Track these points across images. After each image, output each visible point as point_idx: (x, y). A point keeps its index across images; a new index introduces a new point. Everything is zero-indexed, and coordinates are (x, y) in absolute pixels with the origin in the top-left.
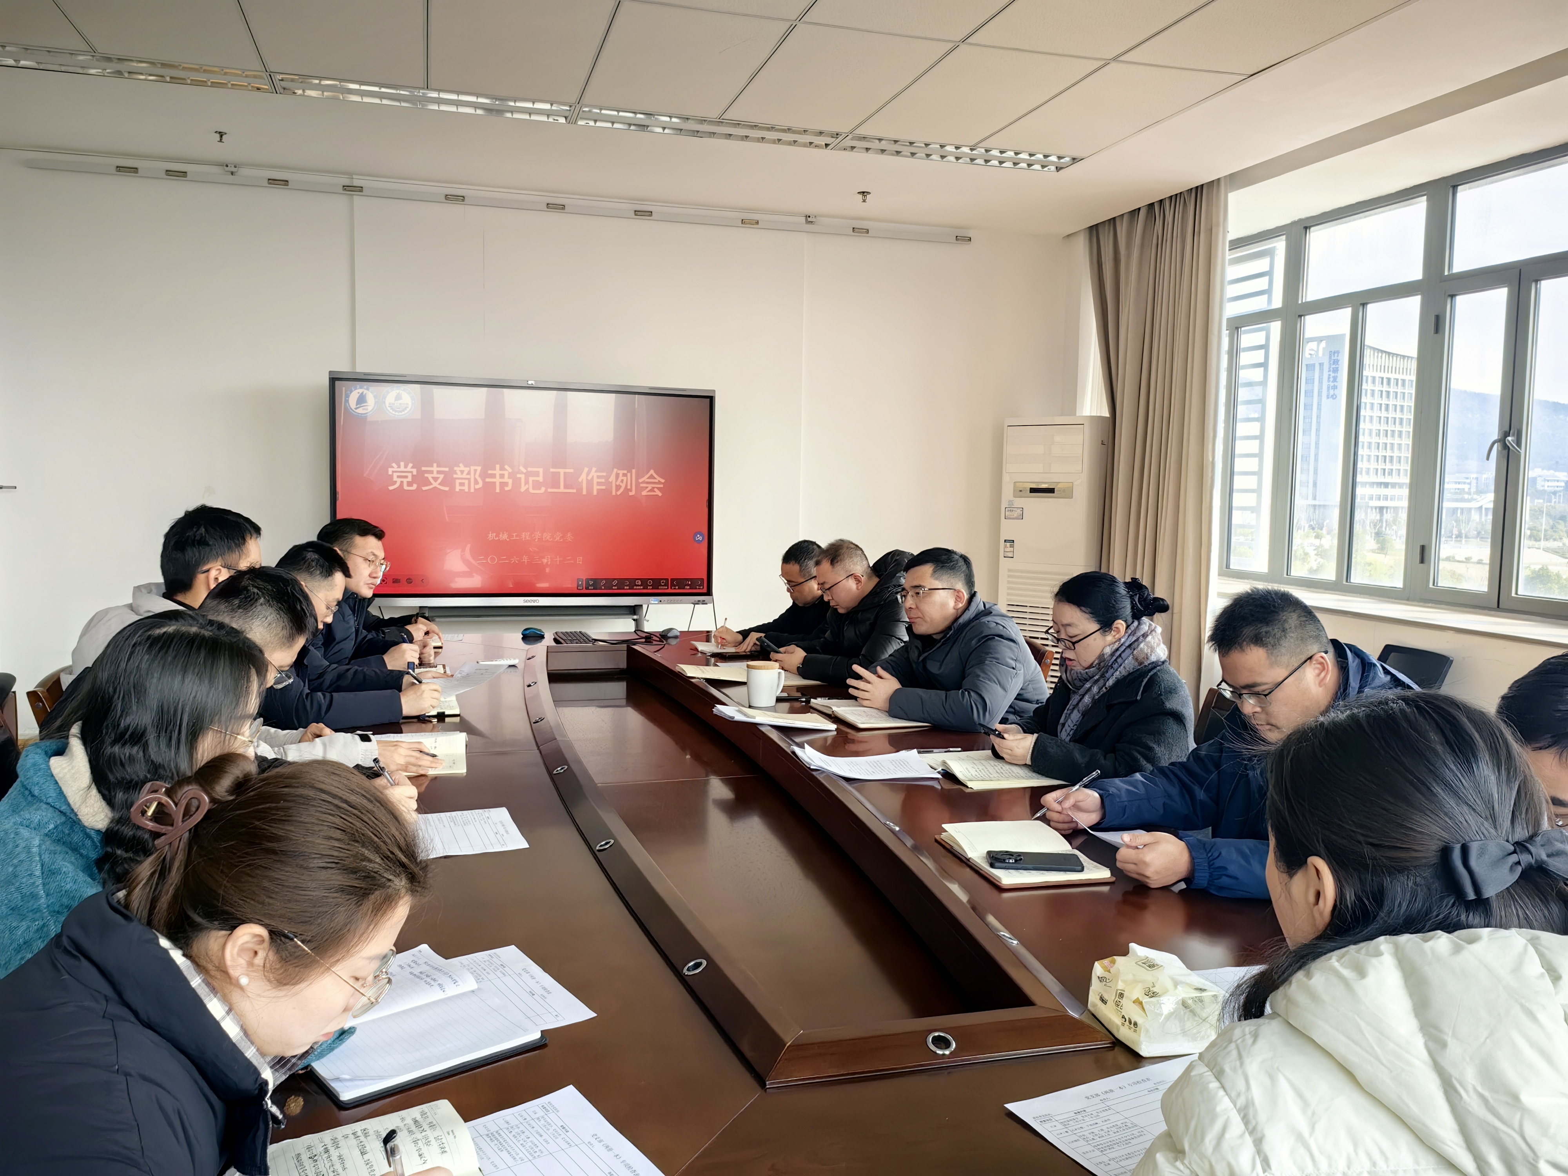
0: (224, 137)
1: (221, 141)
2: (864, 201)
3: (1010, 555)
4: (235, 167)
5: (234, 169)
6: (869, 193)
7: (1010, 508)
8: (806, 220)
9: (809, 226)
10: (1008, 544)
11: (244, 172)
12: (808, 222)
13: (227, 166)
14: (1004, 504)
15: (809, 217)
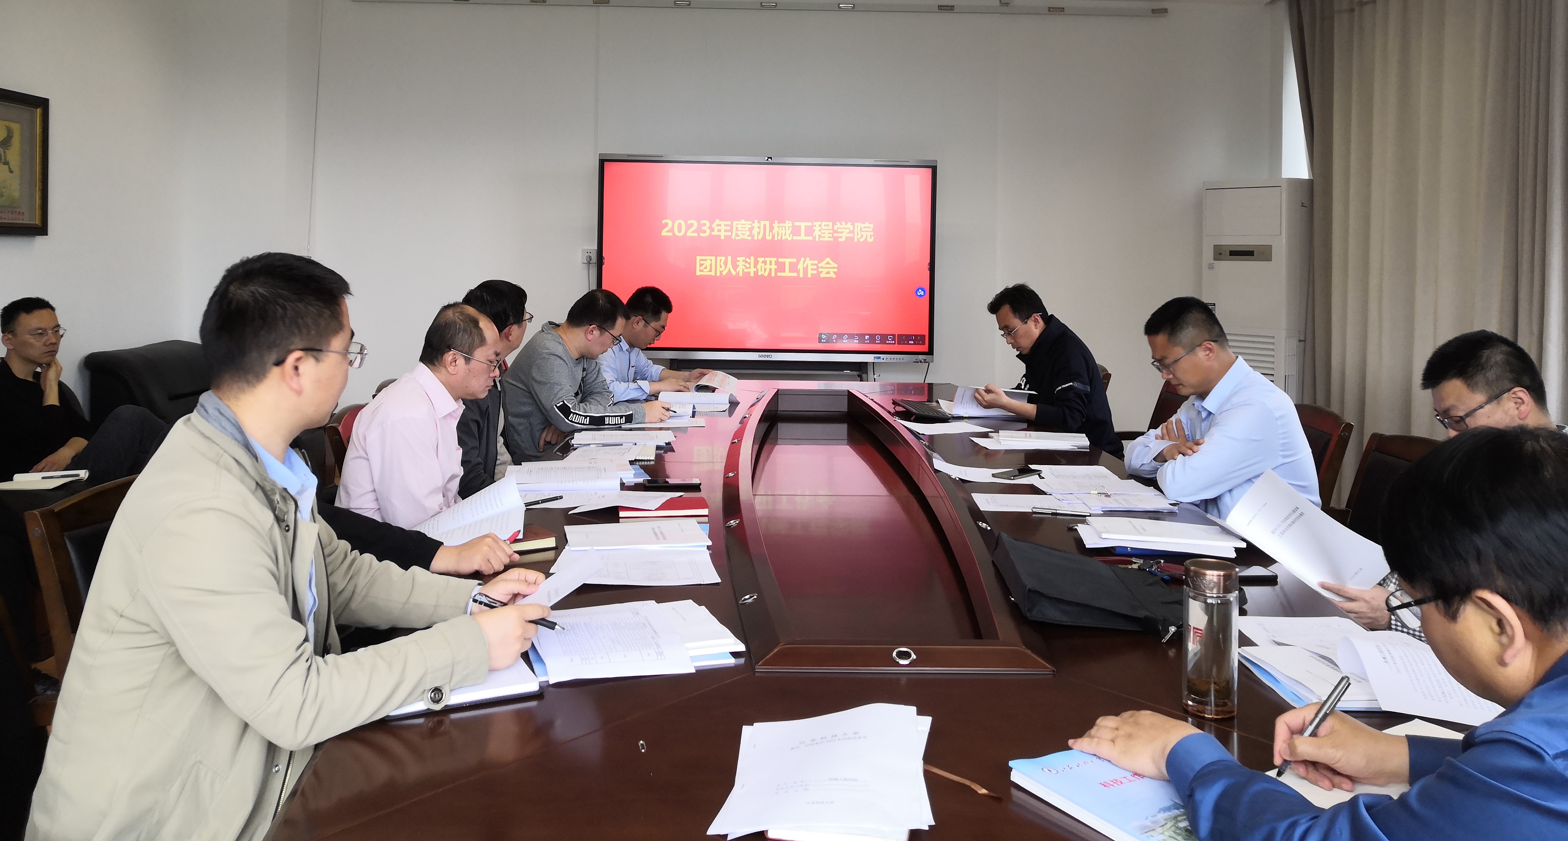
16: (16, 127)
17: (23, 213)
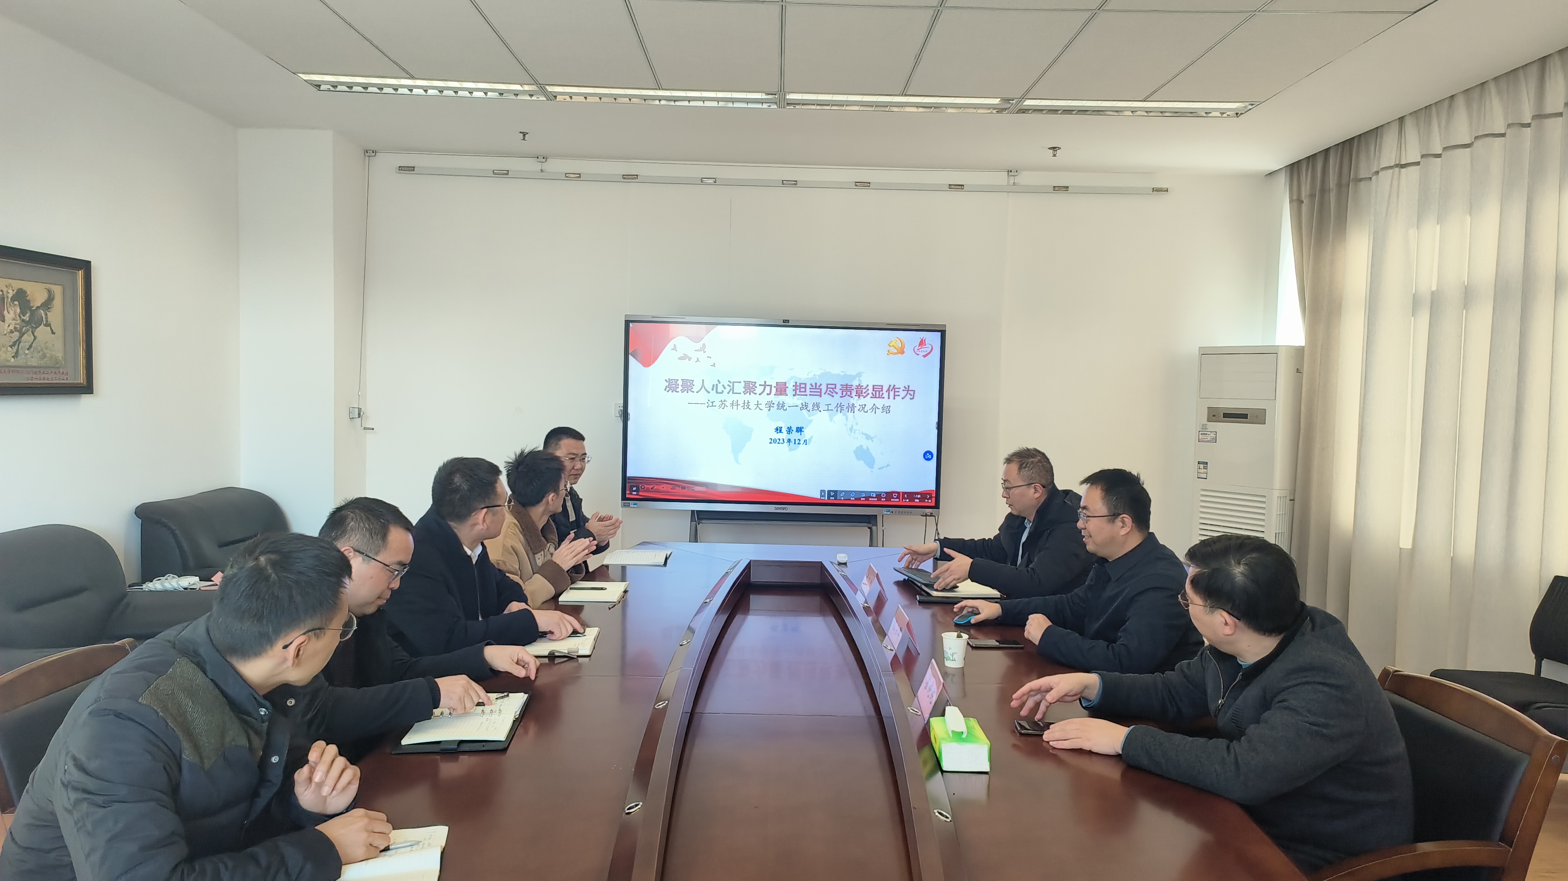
0: (526, 136)
1: (524, 139)
2: (1055, 155)
3: (1204, 476)
4: (544, 159)
6: (1059, 148)
7: (1204, 431)
8: (1009, 175)
10: (1202, 466)
11: (551, 162)
12: (1010, 177)
13: (538, 158)
14: (1198, 428)
15: (1011, 171)
16: (57, 290)
17: (67, 374)
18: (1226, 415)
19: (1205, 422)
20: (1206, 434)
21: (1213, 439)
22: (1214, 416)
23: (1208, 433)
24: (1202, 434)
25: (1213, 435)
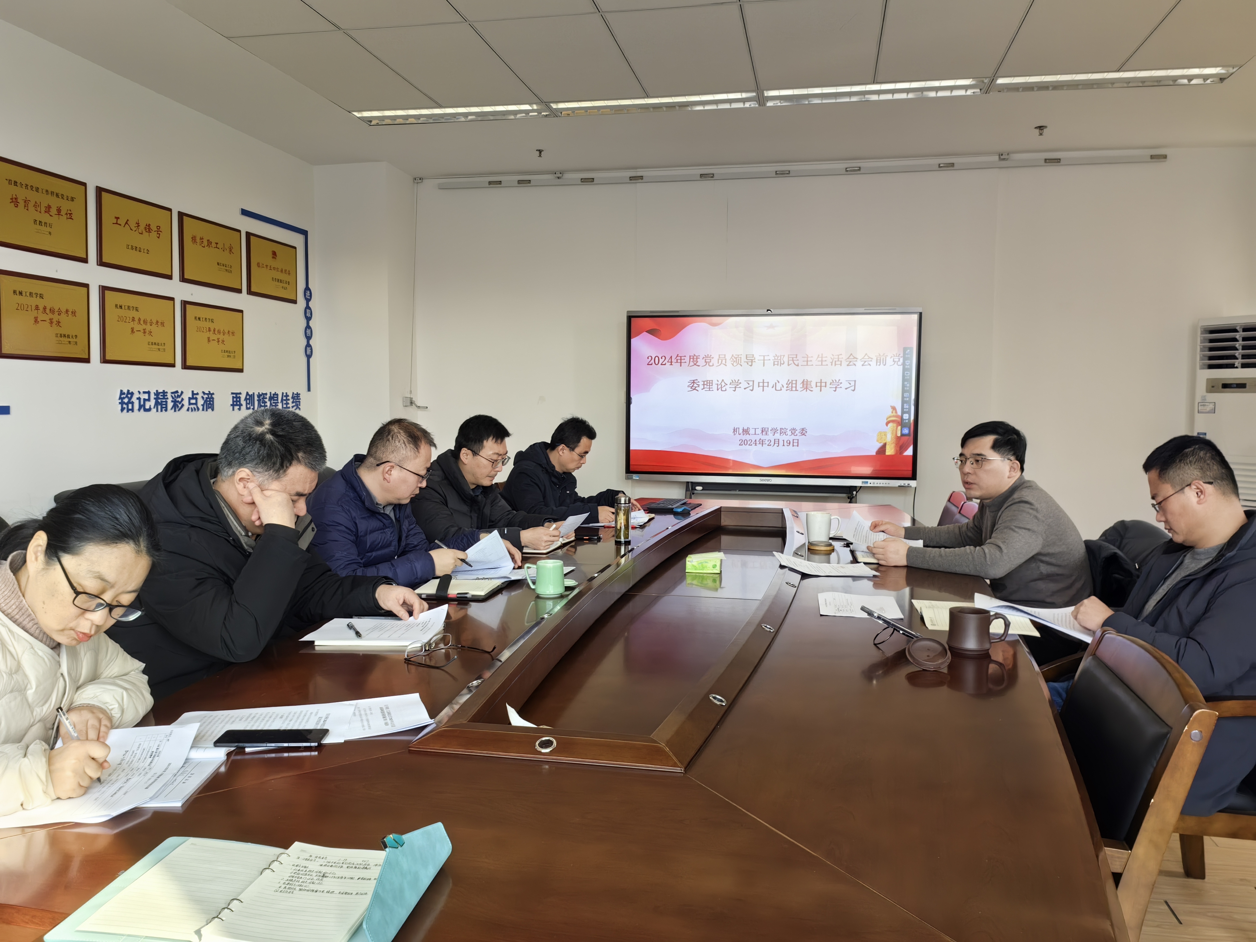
2: (1041, 135)
4: (561, 173)
5: (560, 175)
6: (1043, 127)
7: (1203, 402)
8: (1000, 158)
9: (1003, 163)
11: (567, 176)
12: (1000, 159)
13: (555, 173)
14: (1198, 399)
15: (1002, 155)
18: (1226, 386)
19: (1205, 394)
20: (1205, 405)
21: (1212, 409)
22: (1213, 387)
23: (1206, 404)
24: (1201, 405)
25: (1211, 406)
